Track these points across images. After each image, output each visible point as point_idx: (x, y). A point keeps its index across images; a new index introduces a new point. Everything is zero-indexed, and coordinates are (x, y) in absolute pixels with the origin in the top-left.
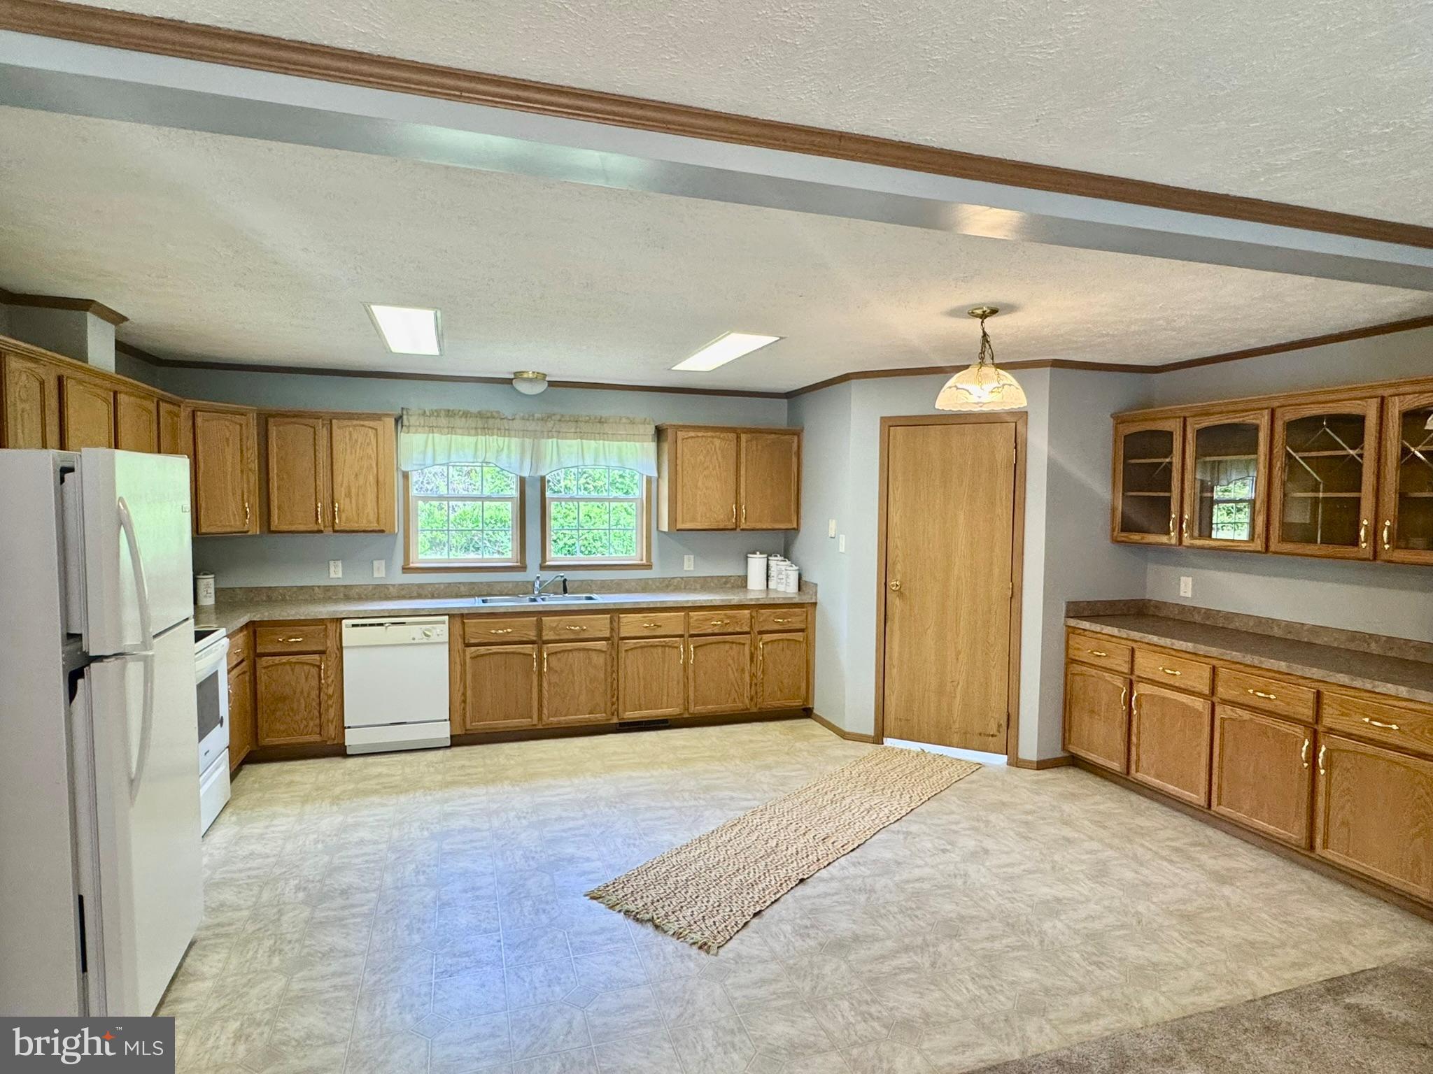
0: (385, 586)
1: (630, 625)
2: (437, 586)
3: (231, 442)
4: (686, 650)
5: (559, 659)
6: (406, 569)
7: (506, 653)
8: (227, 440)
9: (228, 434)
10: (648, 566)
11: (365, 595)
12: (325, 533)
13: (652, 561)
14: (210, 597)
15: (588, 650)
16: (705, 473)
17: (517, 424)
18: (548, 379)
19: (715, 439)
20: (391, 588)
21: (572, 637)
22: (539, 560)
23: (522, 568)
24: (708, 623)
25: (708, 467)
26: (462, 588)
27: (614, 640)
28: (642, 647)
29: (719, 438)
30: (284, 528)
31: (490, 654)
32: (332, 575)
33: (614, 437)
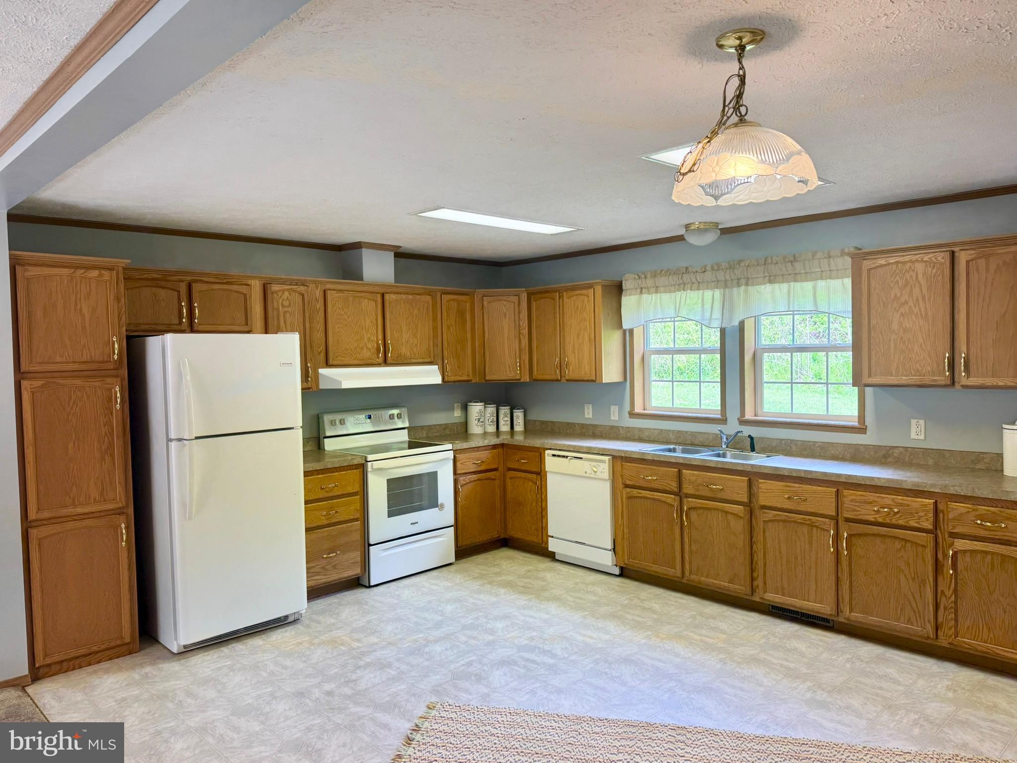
0: (617, 427)
1: (768, 493)
2: (652, 431)
3: (507, 316)
4: (837, 537)
5: (698, 515)
6: (632, 415)
7: (654, 499)
8: (505, 315)
9: (505, 311)
10: (861, 429)
11: (605, 434)
12: (562, 381)
13: (867, 423)
14: (519, 425)
15: (727, 512)
16: (902, 310)
17: (709, 275)
18: (720, 227)
19: (917, 264)
20: (621, 430)
21: (709, 494)
22: (738, 415)
23: (723, 420)
24: (868, 507)
25: (906, 302)
26: (671, 436)
27: (751, 507)
28: (784, 521)
29: (922, 261)
30: (540, 377)
31: (641, 497)
32: (586, 416)
33: (808, 276)
